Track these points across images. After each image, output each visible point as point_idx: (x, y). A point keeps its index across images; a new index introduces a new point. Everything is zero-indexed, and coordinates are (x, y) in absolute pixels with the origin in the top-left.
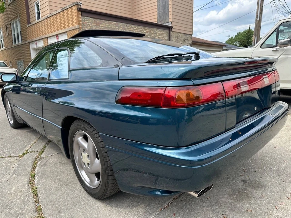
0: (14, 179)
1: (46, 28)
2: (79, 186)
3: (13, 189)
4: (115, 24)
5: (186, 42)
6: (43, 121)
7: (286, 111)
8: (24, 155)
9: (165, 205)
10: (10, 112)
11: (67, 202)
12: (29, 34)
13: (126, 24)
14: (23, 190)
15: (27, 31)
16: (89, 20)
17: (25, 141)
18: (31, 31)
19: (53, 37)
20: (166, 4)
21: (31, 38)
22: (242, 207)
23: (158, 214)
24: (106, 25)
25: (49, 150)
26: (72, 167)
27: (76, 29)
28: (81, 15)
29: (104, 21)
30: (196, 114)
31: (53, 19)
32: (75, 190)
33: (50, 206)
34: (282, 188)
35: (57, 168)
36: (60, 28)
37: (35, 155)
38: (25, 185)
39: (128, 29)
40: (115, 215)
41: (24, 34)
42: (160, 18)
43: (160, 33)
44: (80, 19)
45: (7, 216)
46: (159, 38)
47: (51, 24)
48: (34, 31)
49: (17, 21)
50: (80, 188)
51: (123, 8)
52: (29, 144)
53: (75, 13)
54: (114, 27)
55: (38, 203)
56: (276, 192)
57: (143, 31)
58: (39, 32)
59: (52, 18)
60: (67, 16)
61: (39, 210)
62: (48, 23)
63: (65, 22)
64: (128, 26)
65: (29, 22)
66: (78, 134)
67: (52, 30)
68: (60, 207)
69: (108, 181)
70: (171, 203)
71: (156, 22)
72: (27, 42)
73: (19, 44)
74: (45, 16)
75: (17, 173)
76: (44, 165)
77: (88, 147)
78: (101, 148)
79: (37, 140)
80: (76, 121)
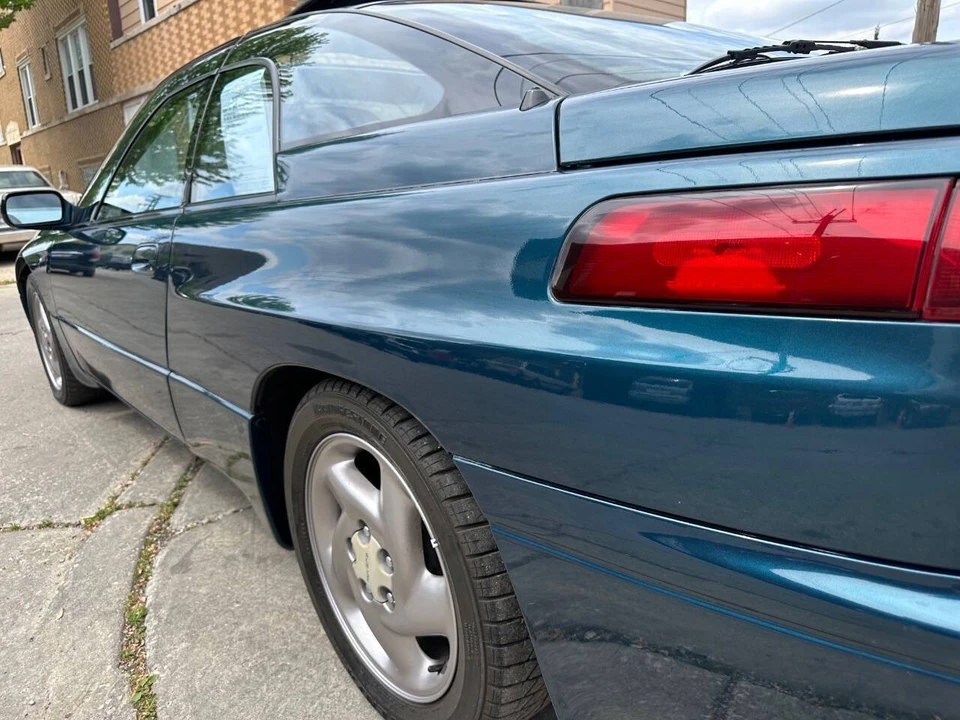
0: (59, 634)
1: (174, 47)
2: (339, 675)
3: (52, 683)
6: (171, 383)
8: (103, 518)
12: (120, 73)
14: (94, 690)
15: (113, 64)
17: (109, 459)
18: (126, 62)
21: (126, 85)
25: (198, 499)
26: (298, 579)
31: (198, 15)
32: (322, 694)
35: (236, 582)
37: (147, 519)
38: (103, 666)
41: (103, 74)
47: (191, 34)
48: (136, 61)
49: (76, 30)
50: (343, 687)
52: (122, 471)
58: (154, 65)
59: (196, 11)
62: (181, 29)
65: (118, 32)
66: (329, 447)
69: (498, 690)
72: (115, 101)
73: (88, 111)
74: (171, 6)
75: (70, 605)
76: (184, 566)
77: (383, 511)
78: (460, 532)
79: (153, 455)
80: (321, 390)
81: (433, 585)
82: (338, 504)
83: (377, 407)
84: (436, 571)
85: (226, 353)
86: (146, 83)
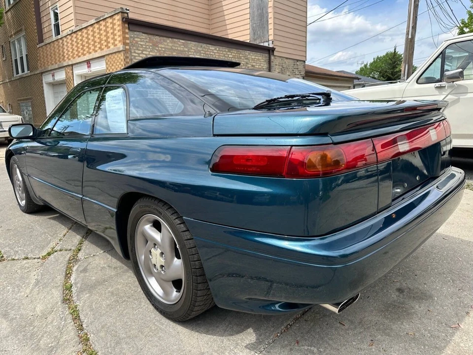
0: (38, 294)
1: (69, 49)
3: (38, 309)
4: (183, 44)
5: (296, 73)
6: (83, 201)
7: (462, 182)
8: (50, 255)
9: (282, 327)
10: (20, 186)
11: (128, 327)
12: (41, 59)
13: (201, 44)
14: (55, 310)
15: (38, 55)
16: (142, 37)
17: (49, 234)
18: (44, 54)
19: (82, 64)
20: (264, 12)
21: (44, 65)
22: (400, 328)
23: (273, 342)
24: (168, 46)
25: (89, 248)
27: (119, 52)
28: (129, 29)
29: (164, 38)
30: (335, 187)
31: (81, 35)
32: (139, 308)
33: (102, 334)
34: (458, 299)
35: (106, 275)
36: (93, 50)
37: (68, 255)
38: (57, 303)
39: (204, 52)
40: (206, 345)
41: (32, 59)
42: (254, 34)
43: (255, 58)
44: (127, 36)
45: (33, 350)
46: (253, 66)
47: (78, 43)
48: (49, 54)
49: (20, 38)
50: (146, 306)
51: (195, 18)
52: (55, 238)
53: (119, 25)
54: (182, 49)
55: (82, 330)
56: (450, 305)
57: (227, 56)
58: (59, 57)
59: (80, 33)
60: (105, 31)
61: (85, 340)
62: (73, 41)
63: (101, 40)
64: (204, 47)
65: (41, 40)
66: (145, 219)
67: (79, 52)
68: (118, 335)
69: (196, 291)
70: (291, 326)
71: (248, 41)
72: (38, 72)
73: (25, 76)
74: (68, 30)
75: (41, 284)
76: (85, 270)
77: (162, 240)
78: (185, 242)
79: (67, 232)
80: (142, 200)
81: (177, 262)
82: (146, 239)
83: (161, 204)
84: (179, 258)
85: (99, 189)
86: (54, 65)
